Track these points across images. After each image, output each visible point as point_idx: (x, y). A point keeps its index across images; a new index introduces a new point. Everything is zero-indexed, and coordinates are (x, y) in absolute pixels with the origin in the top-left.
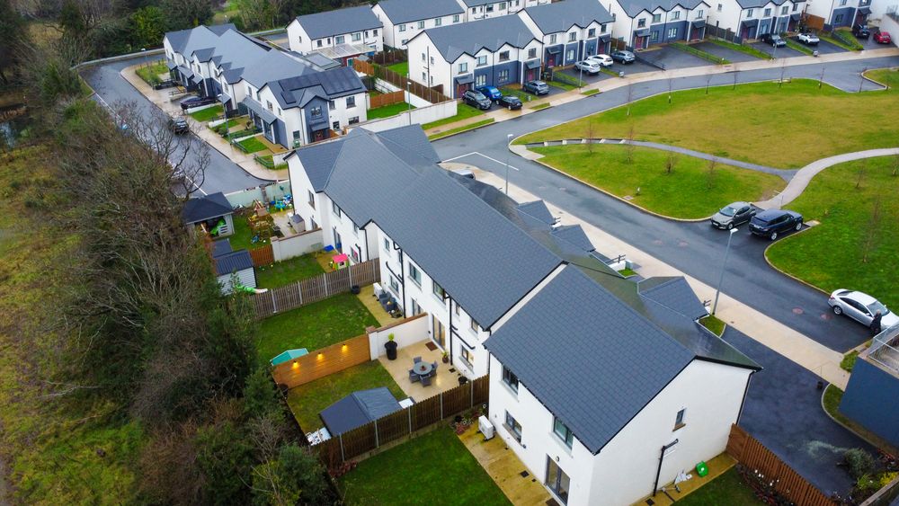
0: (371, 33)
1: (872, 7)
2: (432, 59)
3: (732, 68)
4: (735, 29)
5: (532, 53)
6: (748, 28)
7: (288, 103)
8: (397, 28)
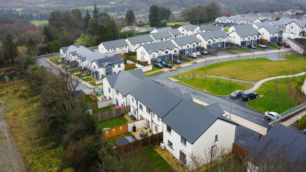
0: (124, 47)
1: (283, 36)
2: (144, 53)
3: (239, 55)
4: (239, 44)
5: (175, 51)
6: (243, 43)
7: (100, 66)
8: (133, 46)
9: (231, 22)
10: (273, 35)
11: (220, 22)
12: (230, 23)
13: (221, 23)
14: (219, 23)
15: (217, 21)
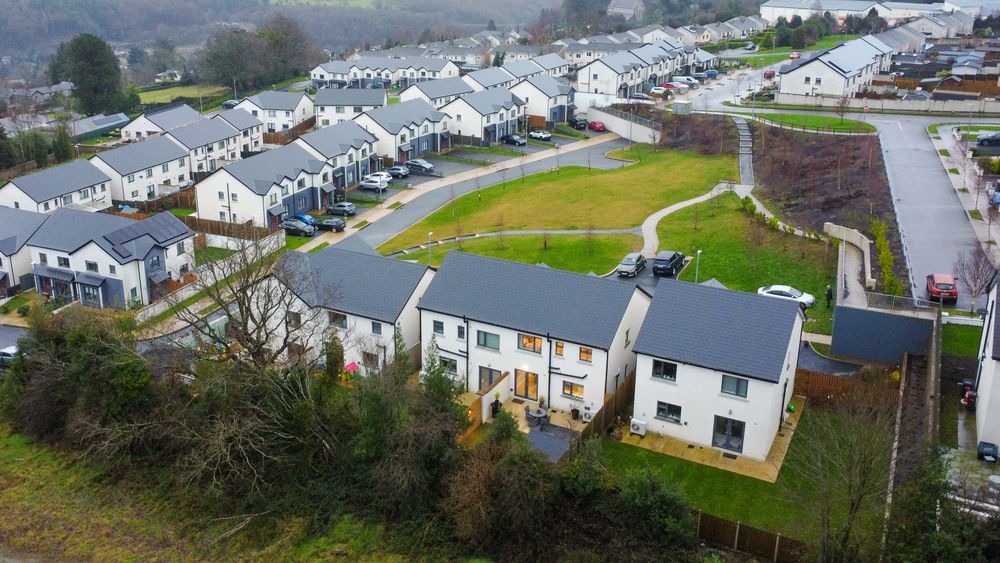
0: (98, 188)
1: (576, 103)
2: (234, 196)
3: (500, 166)
4: (479, 134)
5: (325, 177)
6: (489, 132)
7: (123, 257)
8: (126, 179)
9: (365, 77)
10: (555, 103)
11: (328, 77)
12: (363, 80)
13: (332, 82)
14: (326, 82)
15: (318, 78)
